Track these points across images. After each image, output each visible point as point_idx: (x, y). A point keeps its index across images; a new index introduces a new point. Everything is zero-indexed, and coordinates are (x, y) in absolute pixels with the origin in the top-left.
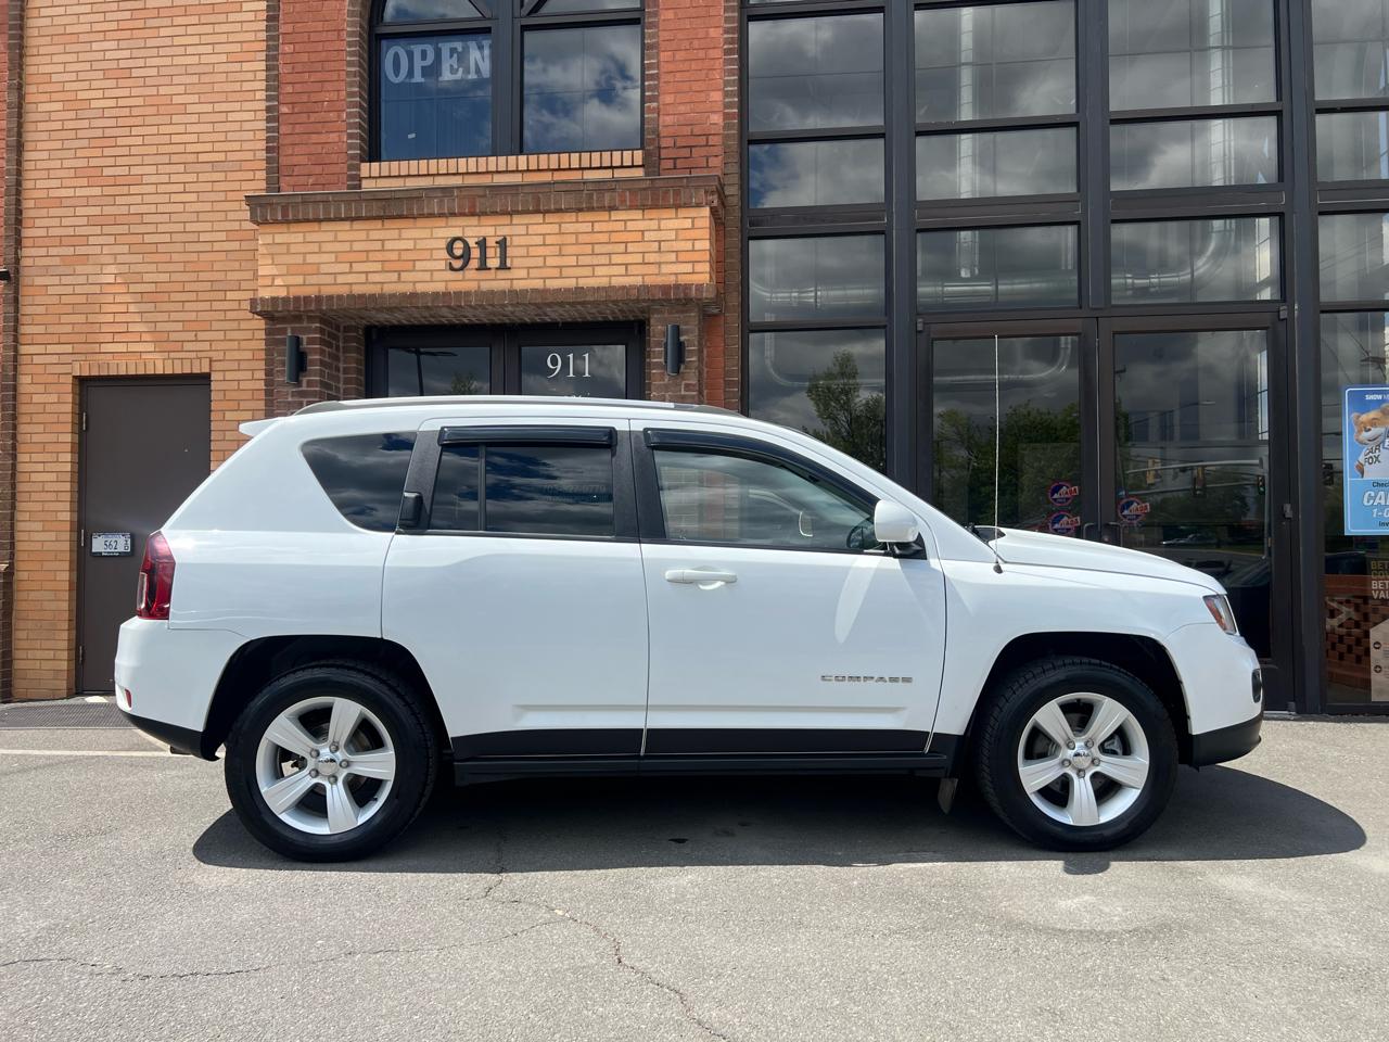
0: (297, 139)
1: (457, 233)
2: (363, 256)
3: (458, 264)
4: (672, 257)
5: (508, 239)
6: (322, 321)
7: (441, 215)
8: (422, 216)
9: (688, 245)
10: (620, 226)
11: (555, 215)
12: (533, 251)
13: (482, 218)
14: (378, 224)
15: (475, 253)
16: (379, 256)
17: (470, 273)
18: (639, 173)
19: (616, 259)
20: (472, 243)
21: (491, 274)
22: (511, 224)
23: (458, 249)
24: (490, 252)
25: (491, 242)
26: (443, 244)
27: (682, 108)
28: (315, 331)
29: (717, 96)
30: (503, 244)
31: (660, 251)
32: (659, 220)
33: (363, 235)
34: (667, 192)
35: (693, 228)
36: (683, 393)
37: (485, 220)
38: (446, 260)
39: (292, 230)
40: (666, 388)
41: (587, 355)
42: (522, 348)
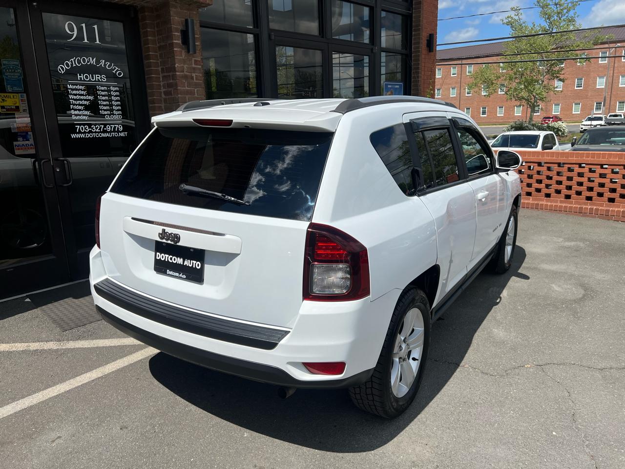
36: (193, 66)
40: (184, 62)
41: (96, 27)
42: (43, 13)
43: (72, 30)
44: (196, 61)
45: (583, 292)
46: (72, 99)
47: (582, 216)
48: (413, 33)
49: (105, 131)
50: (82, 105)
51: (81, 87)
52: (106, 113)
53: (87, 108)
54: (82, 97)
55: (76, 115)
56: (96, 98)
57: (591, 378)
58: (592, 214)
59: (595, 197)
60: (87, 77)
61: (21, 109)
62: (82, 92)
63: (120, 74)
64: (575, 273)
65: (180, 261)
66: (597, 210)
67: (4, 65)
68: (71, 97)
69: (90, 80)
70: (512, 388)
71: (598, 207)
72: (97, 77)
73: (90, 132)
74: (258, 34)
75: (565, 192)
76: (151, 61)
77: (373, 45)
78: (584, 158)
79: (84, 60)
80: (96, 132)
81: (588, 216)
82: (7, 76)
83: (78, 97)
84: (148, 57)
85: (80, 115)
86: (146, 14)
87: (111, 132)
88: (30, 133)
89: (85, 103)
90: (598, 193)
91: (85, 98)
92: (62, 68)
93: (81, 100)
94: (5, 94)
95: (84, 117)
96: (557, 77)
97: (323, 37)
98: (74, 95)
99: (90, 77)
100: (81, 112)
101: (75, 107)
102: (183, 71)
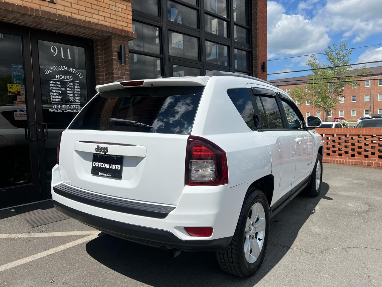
4: (120, 19)
9: (125, 16)
19: (100, 13)
21: (46, 3)
35: (126, 9)
36: (124, 72)
40: (119, 69)
41: (69, 49)
42: (38, 40)
43: (54, 50)
44: (126, 69)
45: (368, 207)
46: (51, 89)
47: (363, 167)
48: (253, 61)
49: (70, 109)
50: (57, 93)
51: (57, 83)
52: (71, 98)
53: (60, 94)
54: (58, 88)
55: (53, 98)
56: (66, 90)
57: (378, 255)
58: (369, 166)
59: (370, 155)
60: (61, 77)
61: (21, 93)
62: (58, 86)
63: (81, 76)
64: (362, 197)
65: (107, 166)
66: (372, 163)
67: (13, 68)
68: (51, 88)
69: (63, 79)
70: (326, 261)
71: (372, 161)
72: (67, 77)
73: (61, 109)
74: (163, 58)
75: (351, 152)
76: (100, 69)
77: (230, 67)
78: (361, 131)
79: (60, 67)
80: (64, 109)
81: (367, 167)
82: (14, 74)
83: (55, 88)
84: (98, 67)
85: (56, 99)
86: (98, 43)
87: (73, 109)
89: (59, 91)
90: (372, 153)
91: (59, 88)
92: (47, 72)
93: (57, 90)
94: (12, 85)
95: (58, 100)
96: (341, 95)
97: (200, 61)
98: (53, 87)
99: (63, 77)
100: (56, 97)
101: (53, 94)
102: (118, 75)
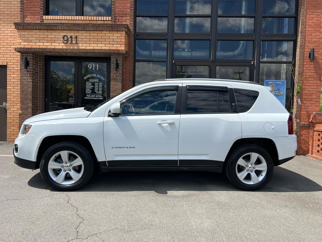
0: (28, 9)
1: (65, 34)
2: (43, 39)
3: (65, 42)
4: (116, 43)
5: (77, 36)
6: (33, 54)
7: (61, 30)
8: (57, 30)
9: (120, 40)
10: (104, 35)
11: (89, 31)
12: (83, 40)
13: (71, 31)
14: (46, 31)
15: (70, 39)
16: (47, 39)
17: (68, 44)
18: (110, 22)
19: (103, 43)
20: (69, 37)
21: (73, 45)
22: (78, 33)
23: (66, 39)
24: (73, 39)
25: (73, 37)
26: (62, 37)
27: (121, 7)
28: (31, 56)
29: (129, 5)
30: (76, 37)
31: (113, 41)
32: (113, 34)
33: (42, 34)
34: (115, 27)
35: (121, 36)
36: (118, 75)
37: (72, 32)
38: (63, 41)
39: (25, 31)
40: (114, 73)
41: (97, 65)
42: (82, 62)
43: (90, 66)
44: (119, 73)
48: (297, 50)
49: (95, 97)
50: (89, 89)
51: (90, 83)
52: (96, 91)
53: (91, 90)
54: (90, 86)
55: (87, 92)
56: (94, 87)
60: (92, 80)
61: (72, 89)
62: (90, 85)
63: (103, 79)
68: (86, 86)
72: (96, 80)
73: (91, 97)
79: (92, 75)
80: (92, 97)
83: (89, 86)
85: (88, 92)
87: (97, 97)
88: (74, 96)
89: (91, 88)
91: (91, 86)
92: (85, 78)
93: (89, 87)
94: (69, 85)
95: (90, 92)
98: (88, 85)
99: (93, 80)
100: (89, 91)
101: (87, 89)
102: (114, 77)
